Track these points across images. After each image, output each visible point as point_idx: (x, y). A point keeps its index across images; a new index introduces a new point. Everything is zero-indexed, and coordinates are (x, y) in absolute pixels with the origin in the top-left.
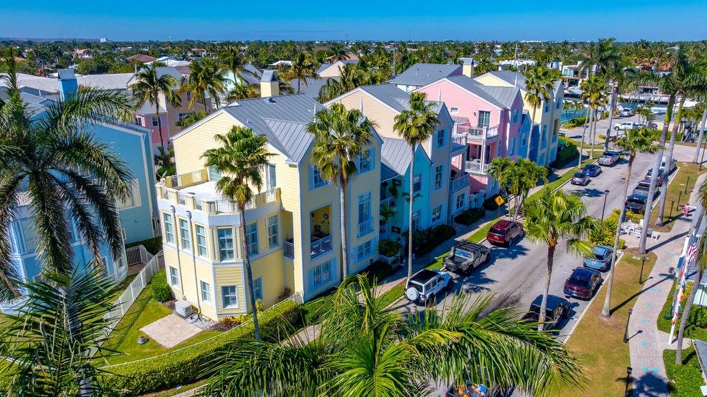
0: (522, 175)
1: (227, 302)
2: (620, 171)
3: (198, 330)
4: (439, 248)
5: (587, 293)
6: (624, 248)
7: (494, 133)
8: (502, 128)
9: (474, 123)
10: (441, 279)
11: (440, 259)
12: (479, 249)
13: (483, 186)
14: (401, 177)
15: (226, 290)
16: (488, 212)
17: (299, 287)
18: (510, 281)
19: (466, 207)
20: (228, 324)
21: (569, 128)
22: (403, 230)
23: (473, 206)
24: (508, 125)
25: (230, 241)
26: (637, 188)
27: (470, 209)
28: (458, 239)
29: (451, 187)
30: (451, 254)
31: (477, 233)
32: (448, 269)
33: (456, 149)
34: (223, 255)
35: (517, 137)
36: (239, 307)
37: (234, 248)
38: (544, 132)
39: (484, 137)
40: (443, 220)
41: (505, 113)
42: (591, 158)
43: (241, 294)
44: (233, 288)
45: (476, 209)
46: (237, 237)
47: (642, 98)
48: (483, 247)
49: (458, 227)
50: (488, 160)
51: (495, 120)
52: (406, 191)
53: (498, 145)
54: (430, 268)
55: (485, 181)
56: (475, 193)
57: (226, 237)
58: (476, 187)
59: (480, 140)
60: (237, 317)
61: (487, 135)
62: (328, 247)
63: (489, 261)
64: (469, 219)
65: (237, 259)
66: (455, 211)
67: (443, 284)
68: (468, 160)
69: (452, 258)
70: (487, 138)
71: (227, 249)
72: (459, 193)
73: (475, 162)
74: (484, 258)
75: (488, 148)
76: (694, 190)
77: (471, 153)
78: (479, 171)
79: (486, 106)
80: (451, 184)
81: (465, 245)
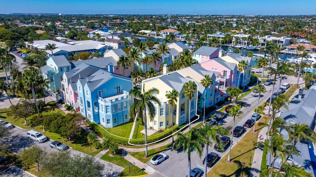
0: (236, 92)
1: (161, 126)
2: (271, 87)
3: (154, 132)
4: (211, 113)
5: (250, 126)
6: (264, 114)
7: (228, 78)
8: (231, 76)
9: (222, 74)
10: (212, 121)
11: (212, 116)
12: (222, 114)
13: (224, 94)
14: (202, 94)
15: (161, 123)
16: (226, 102)
17: (177, 122)
18: (230, 122)
19: (219, 100)
20: (161, 131)
21: (257, 68)
22: (202, 108)
23: (221, 100)
24: (233, 75)
25: (163, 111)
26: (273, 95)
27: (220, 101)
28: (217, 110)
29: (215, 95)
30: (215, 115)
31: (222, 109)
32: (214, 119)
33: (217, 84)
34: (161, 115)
35: (235, 78)
36: (163, 127)
37: (163, 113)
38: (245, 75)
39: (225, 80)
40: (212, 104)
41: (232, 72)
42: (262, 82)
43: (164, 124)
44: (162, 123)
45: (222, 101)
46: (164, 111)
47: (290, 52)
48: (223, 113)
49: (217, 107)
50: (226, 86)
51: (228, 74)
52: (203, 97)
53: (229, 81)
54: (209, 119)
55: (225, 92)
56: (222, 96)
57: (162, 110)
58: (222, 94)
59: (224, 80)
60: (163, 130)
61: (226, 78)
62: (184, 113)
63: (225, 117)
64: (220, 104)
65: (164, 115)
66: (216, 102)
67: (213, 123)
68: (220, 86)
69: (215, 116)
70: (226, 80)
71: (162, 113)
72: (217, 97)
73: (222, 86)
74: (224, 116)
75: (226, 82)
76: (292, 95)
77: (221, 84)
78: (223, 89)
79: (226, 69)
80: (215, 94)
81: (219, 112)
